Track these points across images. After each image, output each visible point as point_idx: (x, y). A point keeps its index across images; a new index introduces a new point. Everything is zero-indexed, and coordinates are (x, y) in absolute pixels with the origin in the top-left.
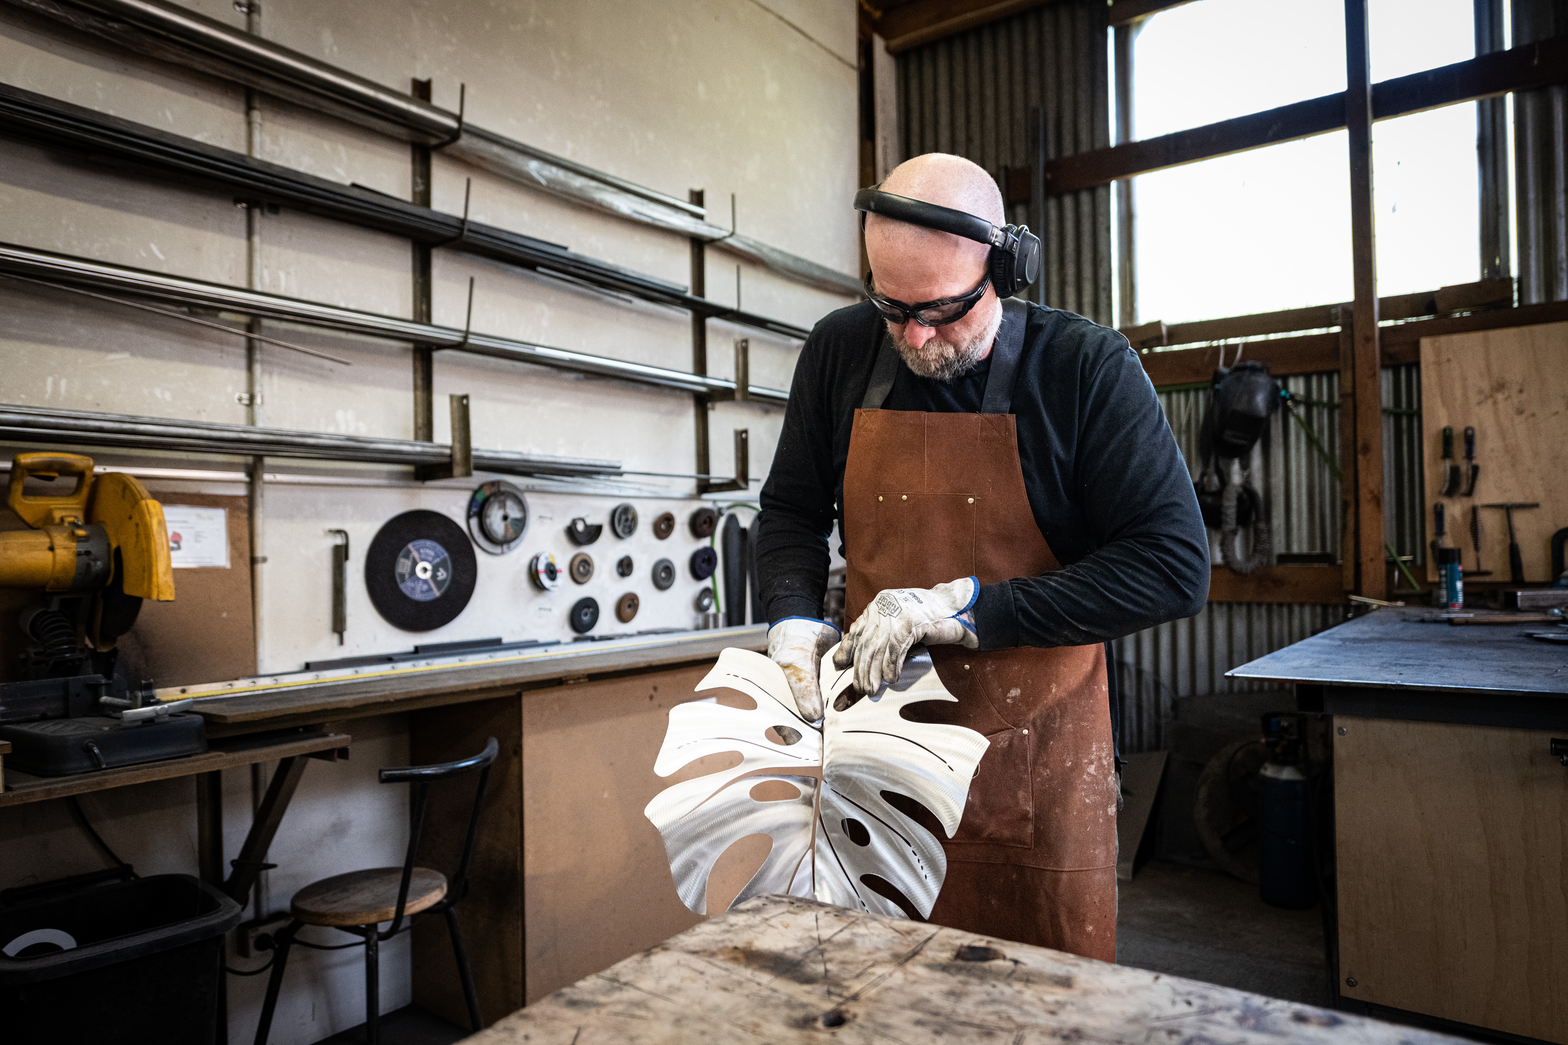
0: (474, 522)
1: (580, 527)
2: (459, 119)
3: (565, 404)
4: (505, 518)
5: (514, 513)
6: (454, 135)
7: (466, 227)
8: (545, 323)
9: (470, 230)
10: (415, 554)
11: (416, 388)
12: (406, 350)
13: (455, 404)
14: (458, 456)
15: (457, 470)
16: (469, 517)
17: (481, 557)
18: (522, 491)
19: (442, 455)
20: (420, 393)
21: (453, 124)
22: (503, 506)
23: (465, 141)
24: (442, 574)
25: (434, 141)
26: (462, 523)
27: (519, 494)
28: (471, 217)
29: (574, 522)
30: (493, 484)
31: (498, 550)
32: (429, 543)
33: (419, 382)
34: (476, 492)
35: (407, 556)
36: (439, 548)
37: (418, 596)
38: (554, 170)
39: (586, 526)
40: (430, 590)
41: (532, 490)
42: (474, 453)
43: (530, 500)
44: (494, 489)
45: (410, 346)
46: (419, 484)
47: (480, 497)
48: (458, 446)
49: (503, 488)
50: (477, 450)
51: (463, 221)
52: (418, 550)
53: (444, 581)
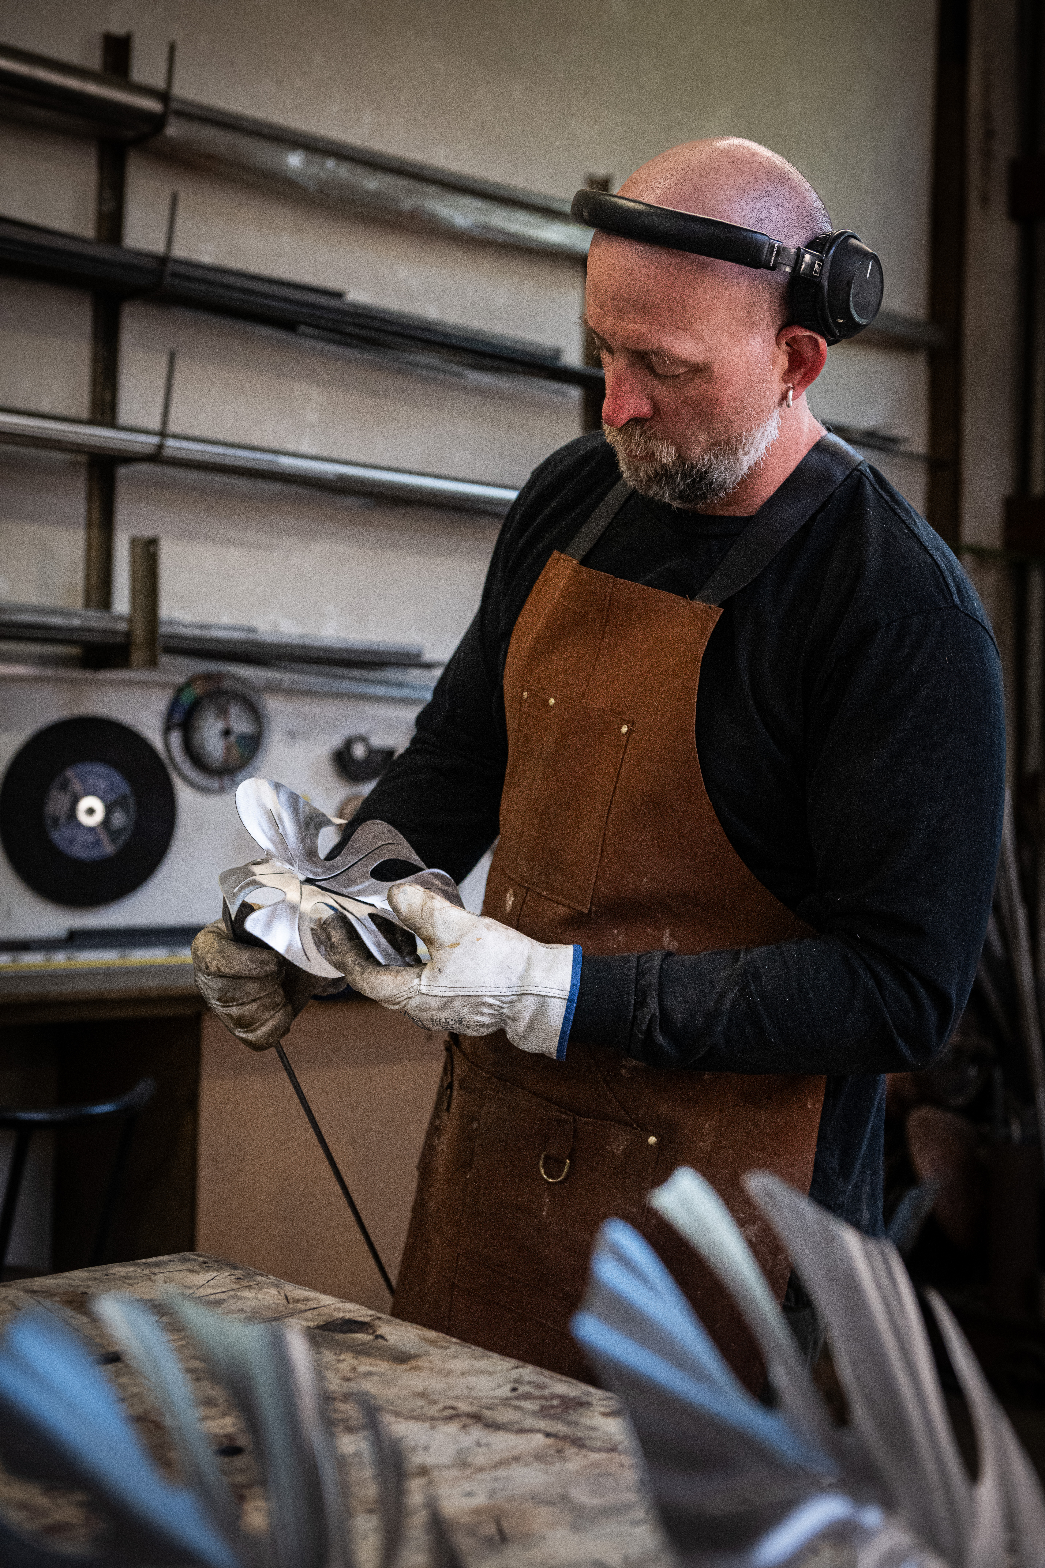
0: (175, 738)
1: (359, 751)
2: (164, 96)
3: (341, 549)
4: (227, 733)
5: (241, 725)
6: (157, 122)
7: (171, 267)
8: (311, 415)
9: (175, 275)
10: (77, 785)
11: (89, 524)
12: (75, 465)
13: (138, 553)
14: (140, 634)
15: (137, 656)
16: (167, 729)
17: (185, 796)
18: (259, 691)
19: (114, 632)
20: (95, 532)
21: (152, 105)
22: (223, 713)
23: (173, 130)
24: (119, 819)
25: (130, 134)
26: (155, 738)
27: (253, 697)
28: (180, 251)
29: (349, 743)
30: (209, 677)
31: (214, 784)
32: (99, 769)
33: (96, 515)
34: (180, 690)
35: (65, 786)
36: (117, 778)
37: (79, 851)
38: (331, 164)
39: (371, 751)
40: (98, 842)
41: (275, 689)
42: (164, 630)
43: (273, 705)
44: (210, 686)
45: (83, 458)
46: (87, 675)
47: (187, 698)
48: (139, 620)
49: (226, 684)
50: (172, 623)
51: (163, 260)
52: (82, 779)
53: (120, 831)
